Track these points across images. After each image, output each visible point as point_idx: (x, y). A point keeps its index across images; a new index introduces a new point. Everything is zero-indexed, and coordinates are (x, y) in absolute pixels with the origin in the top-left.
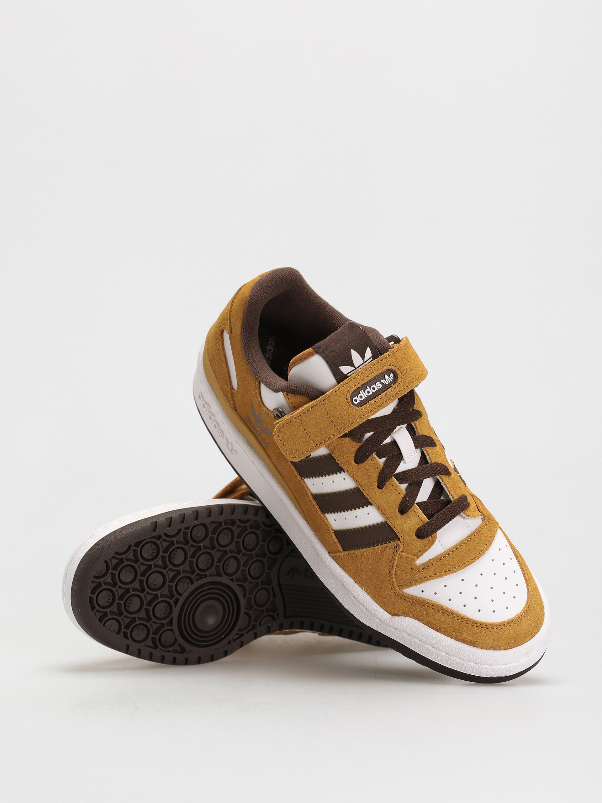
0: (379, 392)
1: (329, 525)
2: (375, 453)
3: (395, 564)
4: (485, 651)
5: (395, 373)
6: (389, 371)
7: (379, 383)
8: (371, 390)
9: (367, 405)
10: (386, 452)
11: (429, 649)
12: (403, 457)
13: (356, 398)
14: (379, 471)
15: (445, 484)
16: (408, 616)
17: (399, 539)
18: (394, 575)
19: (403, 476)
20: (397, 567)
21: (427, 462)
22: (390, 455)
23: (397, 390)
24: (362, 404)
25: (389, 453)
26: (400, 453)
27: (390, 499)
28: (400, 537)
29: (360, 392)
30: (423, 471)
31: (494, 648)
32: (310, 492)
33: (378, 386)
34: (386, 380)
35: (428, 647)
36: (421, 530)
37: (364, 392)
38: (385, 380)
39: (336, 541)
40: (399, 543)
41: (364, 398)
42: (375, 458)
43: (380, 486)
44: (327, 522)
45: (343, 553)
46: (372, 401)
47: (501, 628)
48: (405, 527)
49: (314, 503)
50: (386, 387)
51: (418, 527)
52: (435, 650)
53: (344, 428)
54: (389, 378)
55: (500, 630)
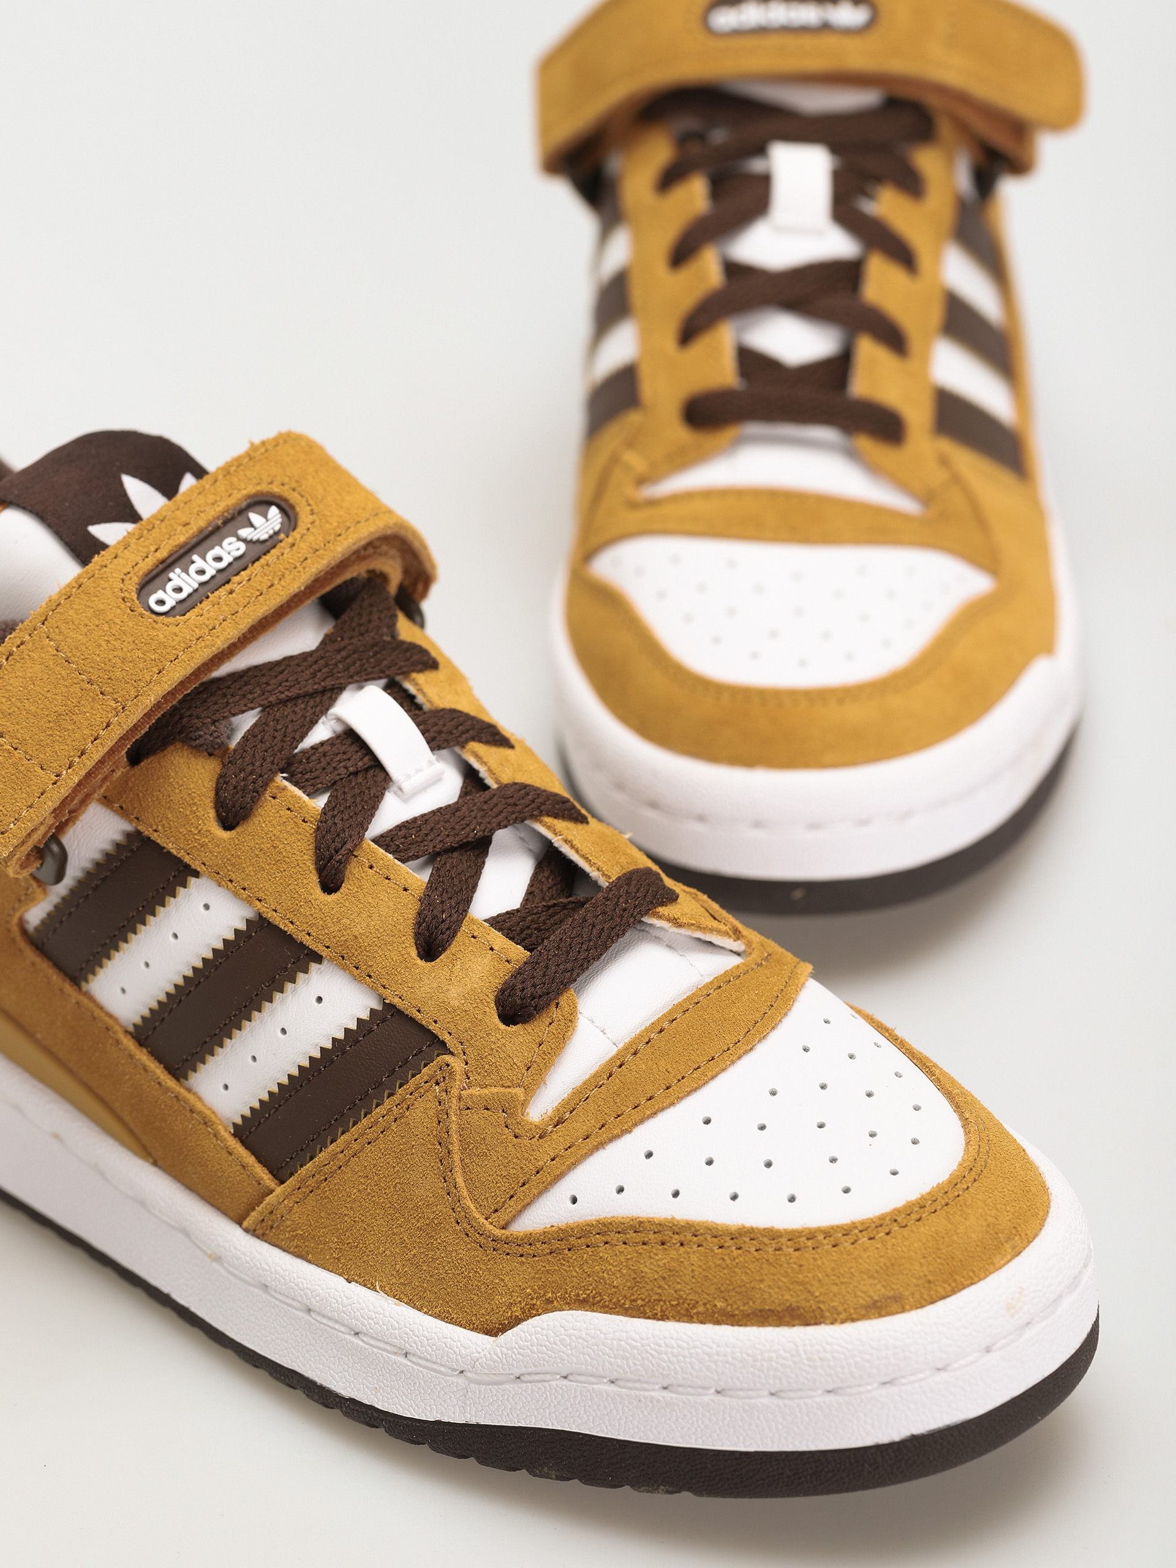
0: (240, 564)
1: (212, 1116)
2: (285, 775)
3: (455, 1137)
4: (849, 1328)
5: (283, 504)
6: (261, 502)
7: (233, 539)
8: (206, 564)
9: (206, 605)
10: (324, 769)
11: (652, 1398)
12: (387, 774)
13: (160, 595)
14: (310, 828)
15: (566, 841)
16: (549, 1306)
17: (442, 1047)
18: (460, 1181)
19: (405, 837)
20: (463, 1150)
21: (486, 787)
22: (339, 775)
23: (303, 547)
24: (184, 606)
25: (335, 768)
26: (377, 765)
27: (375, 917)
28: (446, 1038)
29: (171, 575)
30: (475, 812)
31: (878, 1308)
32: (121, 1026)
33: (230, 549)
34: (255, 529)
35: (647, 1394)
36: (513, 988)
37: (184, 575)
38: (252, 529)
39: (250, 1159)
40: (448, 1058)
41: (187, 590)
42: (285, 789)
43: (330, 883)
44: (203, 1109)
45: (279, 1190)
46: (217, 593)
47: (887, 1234)
48: (454, 995)
49: (143, 1056)
50: (259, 549)
51: (497, 982)
52: (674, 1396)
53: (138, 691)
54: (267, 520)
55: (883, 1242)
